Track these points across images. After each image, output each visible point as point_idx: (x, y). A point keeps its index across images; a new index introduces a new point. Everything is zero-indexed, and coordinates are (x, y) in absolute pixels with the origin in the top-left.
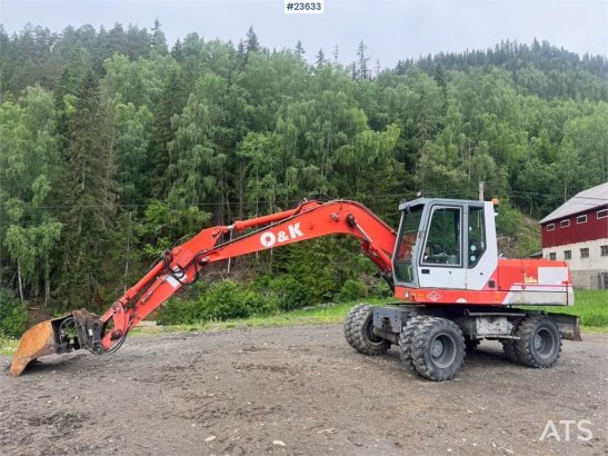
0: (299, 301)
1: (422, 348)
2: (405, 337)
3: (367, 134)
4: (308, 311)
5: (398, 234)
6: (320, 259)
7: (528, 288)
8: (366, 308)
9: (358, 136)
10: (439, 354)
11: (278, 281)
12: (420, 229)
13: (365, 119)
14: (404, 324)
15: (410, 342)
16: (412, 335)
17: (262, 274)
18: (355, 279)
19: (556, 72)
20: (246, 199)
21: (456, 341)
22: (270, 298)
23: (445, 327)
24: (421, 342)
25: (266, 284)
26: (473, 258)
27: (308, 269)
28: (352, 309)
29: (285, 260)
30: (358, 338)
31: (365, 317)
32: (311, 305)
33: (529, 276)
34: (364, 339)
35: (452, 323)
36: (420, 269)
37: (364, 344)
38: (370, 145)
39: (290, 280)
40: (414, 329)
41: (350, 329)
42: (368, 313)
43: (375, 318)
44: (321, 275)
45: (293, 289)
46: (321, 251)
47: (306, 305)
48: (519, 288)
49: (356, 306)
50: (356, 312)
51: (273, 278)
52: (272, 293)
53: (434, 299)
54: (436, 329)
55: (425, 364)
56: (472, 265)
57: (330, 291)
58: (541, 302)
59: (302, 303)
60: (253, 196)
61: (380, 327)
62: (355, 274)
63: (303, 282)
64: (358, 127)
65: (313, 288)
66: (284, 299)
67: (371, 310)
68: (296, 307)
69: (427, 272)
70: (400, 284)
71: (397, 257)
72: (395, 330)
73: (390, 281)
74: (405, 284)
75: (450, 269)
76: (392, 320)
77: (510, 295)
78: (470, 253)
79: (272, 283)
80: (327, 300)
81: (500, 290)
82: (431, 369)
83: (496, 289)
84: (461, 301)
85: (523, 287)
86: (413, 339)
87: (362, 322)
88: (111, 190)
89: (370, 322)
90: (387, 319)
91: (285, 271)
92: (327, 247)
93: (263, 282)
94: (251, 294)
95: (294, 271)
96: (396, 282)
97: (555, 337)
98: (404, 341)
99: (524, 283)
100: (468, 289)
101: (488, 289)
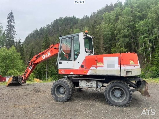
7: (98, 68)
17: (147, 66)
22: (148, 74)
26: (76, 57)
33: (99, 62)
39: (154, 68)
45: (156, 71)
48: (94, 68)
53: (63, 73)
56: (75, 59)
66: (152, 74)
69: (60, 63)
75: (68, 62)
77: (90, 71)
81: (86, 69)
83: (84, 68)
85: (96, 67)
88: (103, 47)
93: (147, 69)
95: (156, 65)
99: (96, 65)
100: (74, 68)
101: (81, 68)
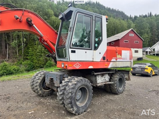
0: (32, 68)
1: (71, 98)
2: (61, 91)
3: (54, 17)
4: (35, 71)
5: (58, 33)
6: (39, 55)
7: (118, 60)
8: (42, 73)
9: (51, 18)
10: (80, 97)
11: (25, 62)
12: (71, 26)
13: (53, 13)
14: (61, 83)
15: (63, 94)
16: (65, 89)
17: (19, 60)
18: (50, 61)
19: (101, 10)
20: (12, 35)
21: (89, 90)
22: (22, 68)
23: (83, 83)
24: (70, 95)
25: (21, 63)
26: (96, 45)
27: (35, 58)
28: (35, 74)
29: (27, 56)
30: (37, 89)
31: (41, 78)
32: (36, 69)
33: (118, 54)
34: (41, 90)
35: (87, 80)
36: (70, 50)
37: (40, 92)
38: (54, 21)
39: (29, 62)
40: (66, 85)
41: (33, 85)
42: (43, 76)
43: (46, 78)
44: (39, 60)
45: (30, 64)
46: (39, 53)
47: (35, 69)
49: (38, 72)
50: (37, 75)
51: (23, 61)
52: (23, 66)
53: (78, 67)
54: (79, 85)
55: (72, 107)
56: (96, 48)
57: (42, 65)
58: (122, 66)
59: (33, 69)
60: (15, 34)
61: (49, 83)
62: (50, 59)
63: (33, 62)
64: (51, 15)
65: (37, 64)
66: (27, 68)
67: (44, 74)
68: (31, 70)
70: (60, 59)
71: (58, 45)
72: (56, 85)
73: (55, 59)
74: (62, 59)
75: (86, 51)
76: (55, 80)
77: (111, 63)
78: (95, 43)
79: (23, 63)
80: (42, 67)
81: (107, 61)
82: (75, 109)
83: (106, 60)
84: (91, 67)
85: (116, 59)
86: (65, 92)
87: (39, 81)
89: (44, 80)
90: (52, 79)
91: (27, 59)
92: (41, 51)
93: (20, 63)
94: (15, 67)
95: (30, 59)
96: (58, 59)
97: (124, 80)
98: (60, 93)
99: (116, 57)
100: (94, 61)
101: (103, 61)
